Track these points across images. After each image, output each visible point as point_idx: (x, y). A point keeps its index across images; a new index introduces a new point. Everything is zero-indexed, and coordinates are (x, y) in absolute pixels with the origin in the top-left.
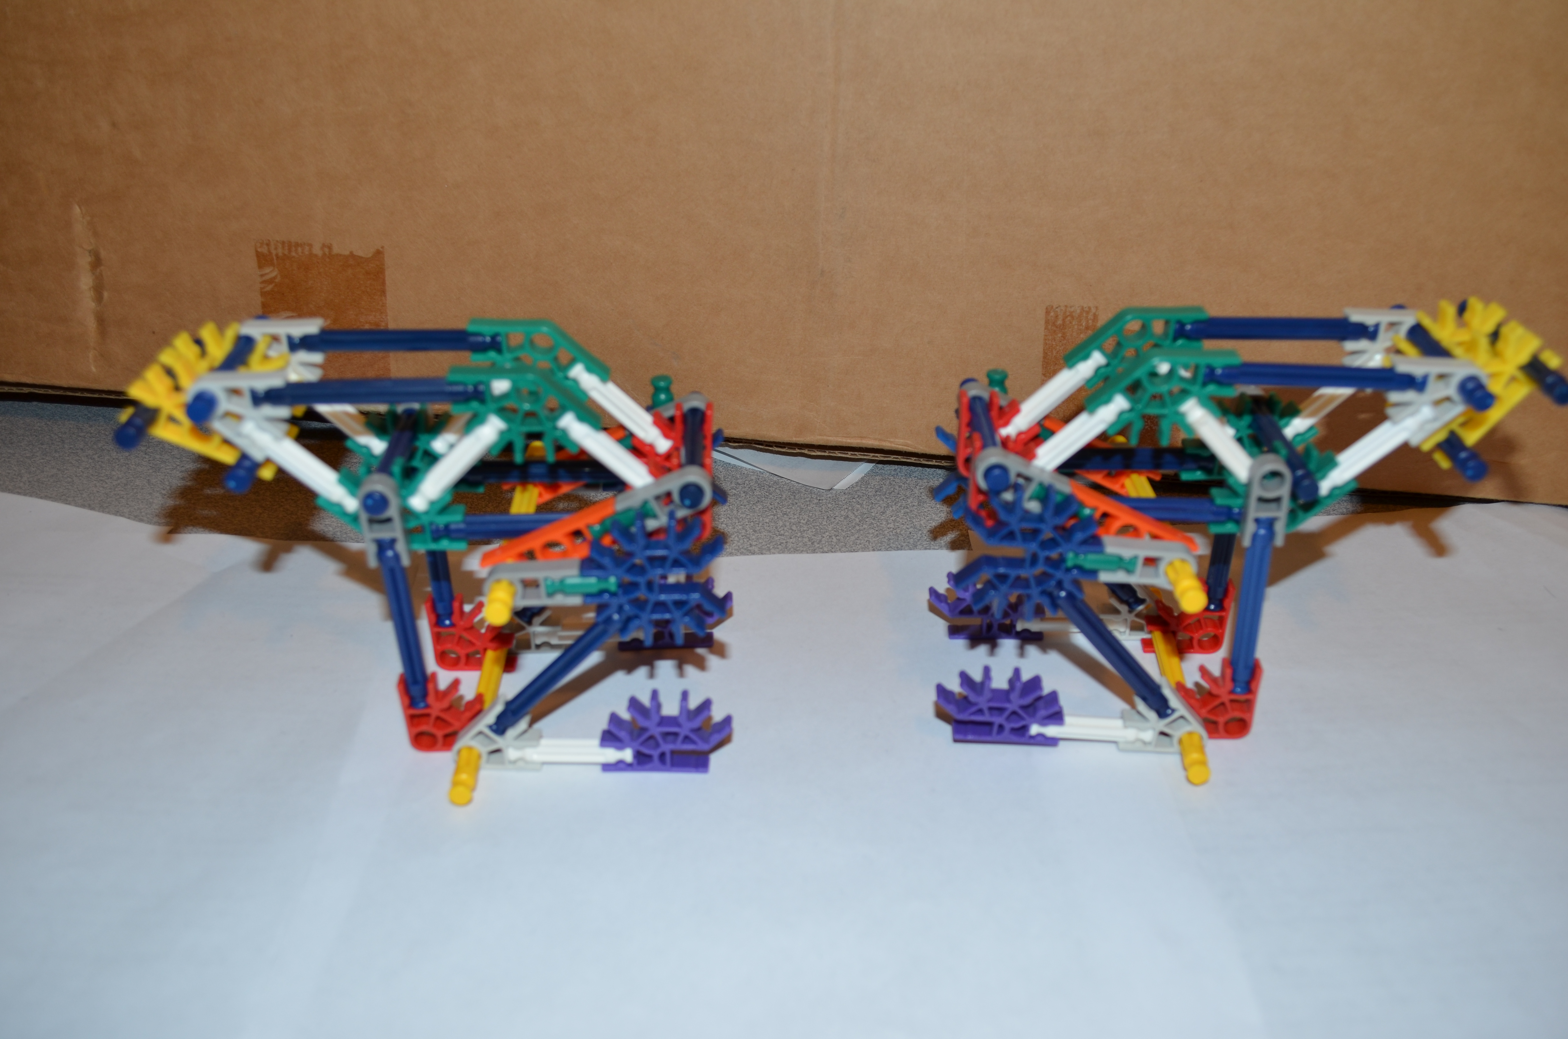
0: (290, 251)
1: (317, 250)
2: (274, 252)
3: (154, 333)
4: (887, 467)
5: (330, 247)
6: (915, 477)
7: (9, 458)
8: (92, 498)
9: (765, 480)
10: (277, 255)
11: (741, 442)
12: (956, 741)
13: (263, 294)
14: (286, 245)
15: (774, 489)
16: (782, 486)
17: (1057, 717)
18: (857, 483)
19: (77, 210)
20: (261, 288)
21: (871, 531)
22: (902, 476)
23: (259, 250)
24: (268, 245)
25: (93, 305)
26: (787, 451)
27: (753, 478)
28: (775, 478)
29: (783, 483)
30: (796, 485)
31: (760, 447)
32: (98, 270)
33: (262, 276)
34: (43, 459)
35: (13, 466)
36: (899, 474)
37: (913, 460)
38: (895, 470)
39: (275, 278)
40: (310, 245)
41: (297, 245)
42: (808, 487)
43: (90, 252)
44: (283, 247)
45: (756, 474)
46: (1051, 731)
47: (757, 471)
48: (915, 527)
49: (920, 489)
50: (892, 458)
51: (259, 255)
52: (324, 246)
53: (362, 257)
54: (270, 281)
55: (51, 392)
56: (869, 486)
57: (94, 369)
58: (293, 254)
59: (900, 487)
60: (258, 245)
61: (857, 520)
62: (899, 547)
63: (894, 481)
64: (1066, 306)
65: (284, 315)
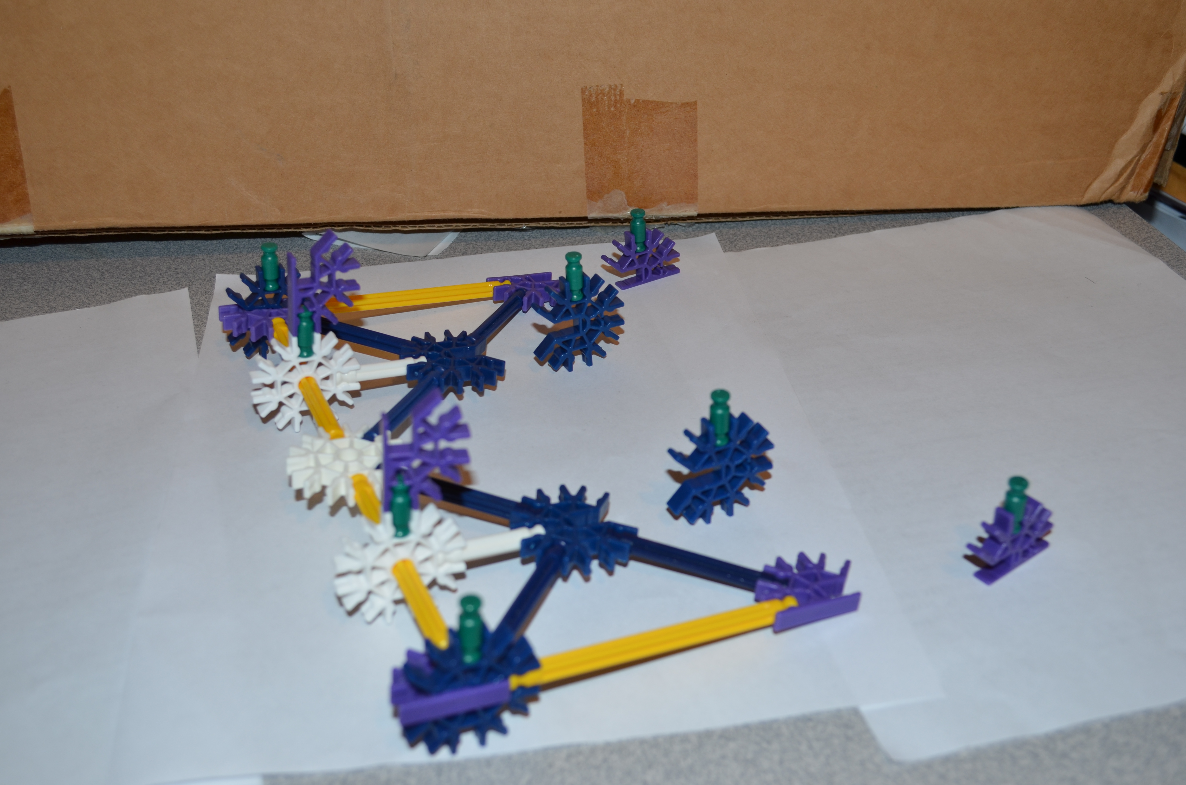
4: (470, 235)
6: (493, 240)
9: (369, 255)
11: (345, 226)
15: (378, 261)
16: (384, 258)
18: (446, 249)
22: (482, 240)
26: (384, 229)
27: (359, 254)
28: (378, 253)
29: (385, 256)
30: (396, 256)
31: (361, 228)
36: (480, 239)
37: (488, 225)
38: (476, 236)
42: (406, 257)
45: (361, 251)
47: (362, 249)
49: (499, 248)
50: (472, 226)
56: (456, 251)
59: (482, 248)
63: (476, 245)
64: (597, 86)
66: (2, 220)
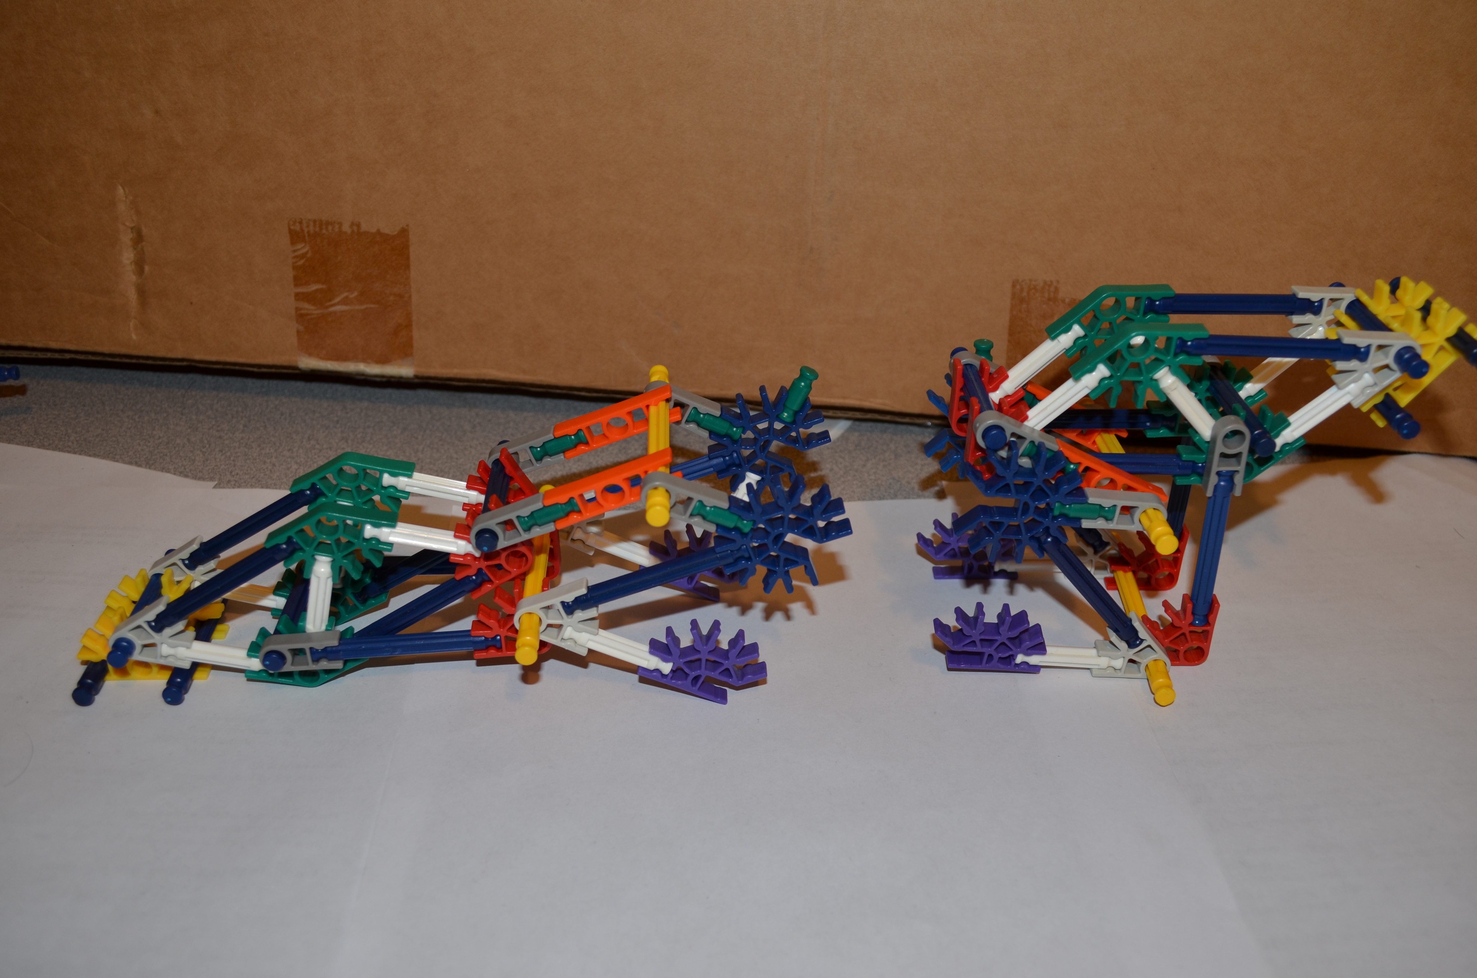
0: (321, 229)
1: (346, 228)
2: (306, 230)
3: (191, 303)
4: (864, 425)
5: (359, 225)
6: (890, 433)
7: (54, 419)
8: (138, 456)
10: (308, 232)
12: (949, 669)
13: (295, 268)
14: (318, 223)
17: (1040, 648)
18: (838, 439)
19: (120, 191)
20: (293, 263)
21: (855, 482)
22: (878, 432)
23: (292, 228)
24: (301, 223)
25: (134, 278)
32: (140, 246)
33: (294, 251)
34: (86, 419)
35: (59, 427)
36: (875, 430)
37: (888, 418)
38: (872, 427)
39: (307, 253)
40: (340, 224)
41: (328, 223)
43: (132, 228)
44: (315, 225)
46: (1034, 660)
48: (893, 479)
50: (869, 416)
51: (291, 232)
52: (352, 224)
53: (387, 235)
54: (303, 256)
55: (91, 358)
56: (849, 442)
57: (134, 337)
58: (324, 231)
59: (877, 442)
60: (292, 223)
61: (841, 472)
62: (882, 496)
63: (871, 437)
64: (1031, 280)
65: (314, 287)
66: (383, 360)
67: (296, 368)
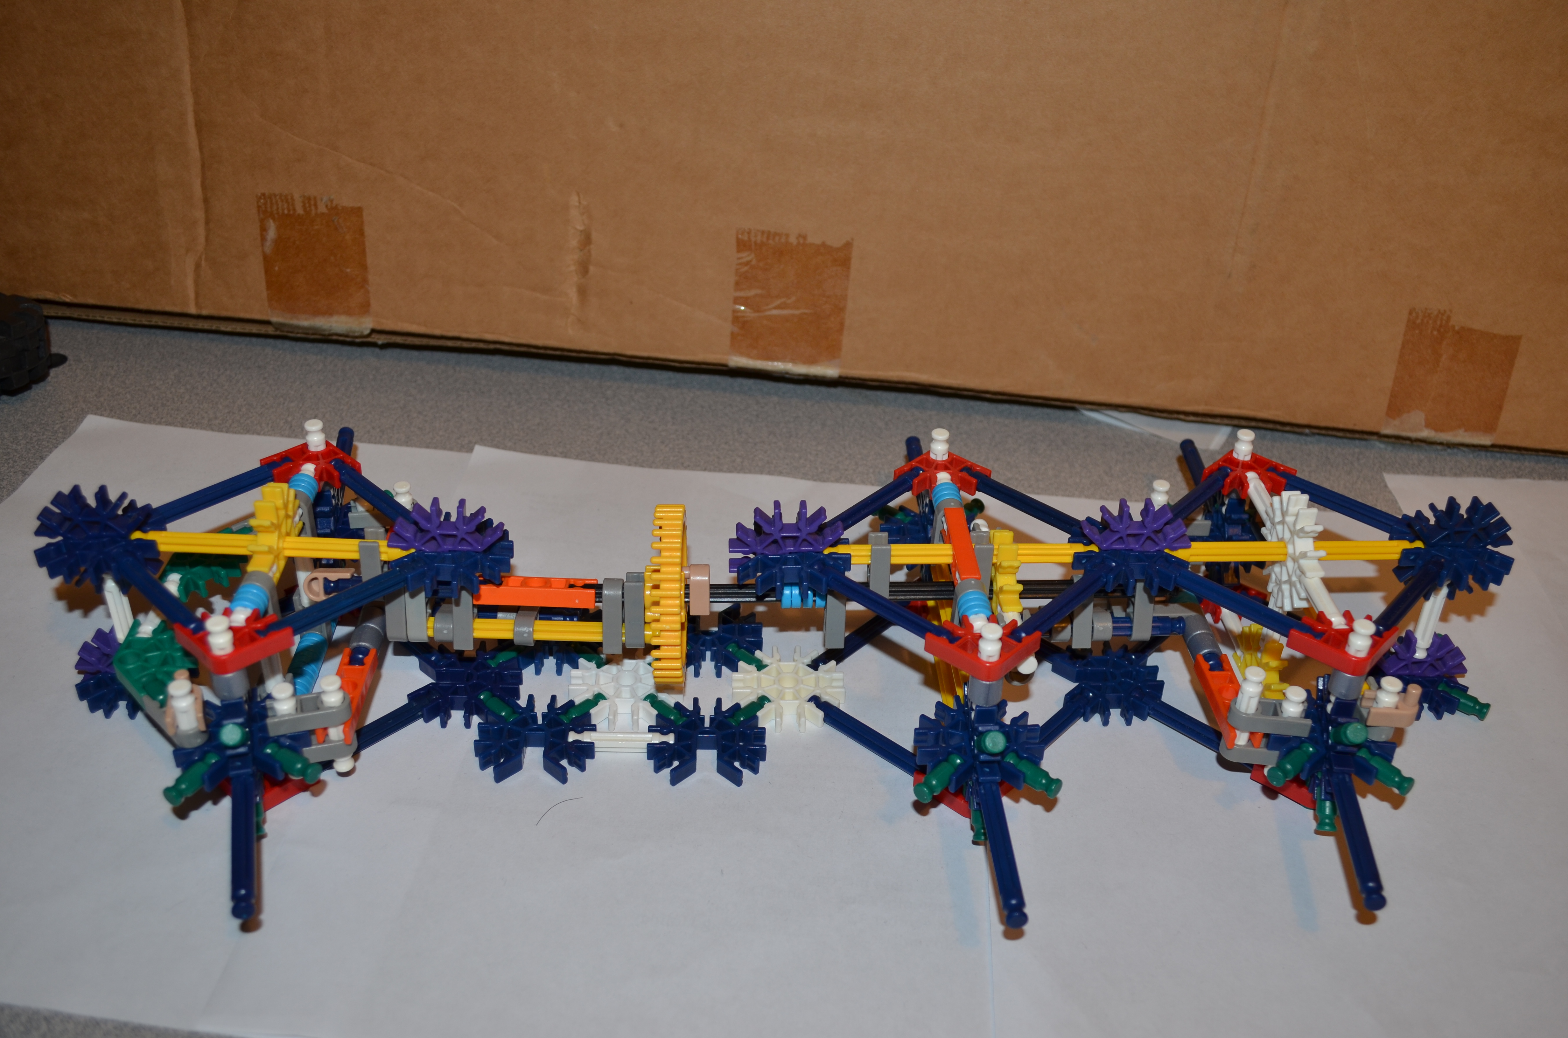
0: (768, 238)
1: (793, 240)
2: (753, 239)
3: (631, 303)
5: (805, 237)
10: (755, 242)
13: (738, 274)
14: (766, 234)
19: (575, 197)
20: (736, 270)
23: (740, 236)
24: (749, 233)
25: (576, 278)
32: (586, 248)
33: (739, 258)
39: (751, 261)
40: (787, 236)
41: (776, 234)
43: (581, 231)
44: (764, 236)
51: (739, 241)
52: (800, 236)
53: (832, 247)
54: (747, 263)
57: (570, 332)
58: (771, 242)
60: (740, 232)
64: (1426, 309)
65: (752, 292)
66: (812, 361)
67: (726, 366)
